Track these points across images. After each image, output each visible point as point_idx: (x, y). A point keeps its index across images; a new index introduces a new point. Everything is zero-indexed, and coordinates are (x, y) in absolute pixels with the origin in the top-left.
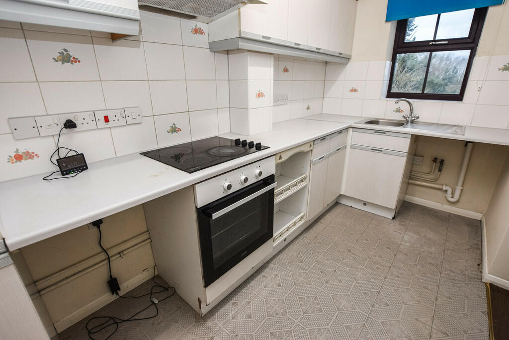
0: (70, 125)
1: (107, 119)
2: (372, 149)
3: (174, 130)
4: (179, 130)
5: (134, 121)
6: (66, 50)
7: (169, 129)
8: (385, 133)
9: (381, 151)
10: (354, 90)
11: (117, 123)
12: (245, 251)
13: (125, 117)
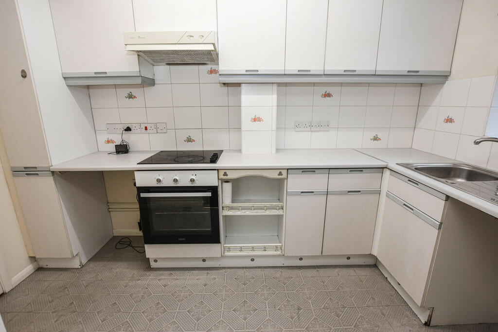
0: (128, 129)
1: (146, 128)
2: (404, 204)
3: (189, 140)
4: (193, 141)
5: (162, 131)
6: (131, 93)
7: (186, 139)
8: (417, 184)
9: (412, 210)
10: (449, 120)
11: (151, 131)
12: (184, 238)
13: (157, 128)
